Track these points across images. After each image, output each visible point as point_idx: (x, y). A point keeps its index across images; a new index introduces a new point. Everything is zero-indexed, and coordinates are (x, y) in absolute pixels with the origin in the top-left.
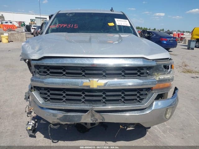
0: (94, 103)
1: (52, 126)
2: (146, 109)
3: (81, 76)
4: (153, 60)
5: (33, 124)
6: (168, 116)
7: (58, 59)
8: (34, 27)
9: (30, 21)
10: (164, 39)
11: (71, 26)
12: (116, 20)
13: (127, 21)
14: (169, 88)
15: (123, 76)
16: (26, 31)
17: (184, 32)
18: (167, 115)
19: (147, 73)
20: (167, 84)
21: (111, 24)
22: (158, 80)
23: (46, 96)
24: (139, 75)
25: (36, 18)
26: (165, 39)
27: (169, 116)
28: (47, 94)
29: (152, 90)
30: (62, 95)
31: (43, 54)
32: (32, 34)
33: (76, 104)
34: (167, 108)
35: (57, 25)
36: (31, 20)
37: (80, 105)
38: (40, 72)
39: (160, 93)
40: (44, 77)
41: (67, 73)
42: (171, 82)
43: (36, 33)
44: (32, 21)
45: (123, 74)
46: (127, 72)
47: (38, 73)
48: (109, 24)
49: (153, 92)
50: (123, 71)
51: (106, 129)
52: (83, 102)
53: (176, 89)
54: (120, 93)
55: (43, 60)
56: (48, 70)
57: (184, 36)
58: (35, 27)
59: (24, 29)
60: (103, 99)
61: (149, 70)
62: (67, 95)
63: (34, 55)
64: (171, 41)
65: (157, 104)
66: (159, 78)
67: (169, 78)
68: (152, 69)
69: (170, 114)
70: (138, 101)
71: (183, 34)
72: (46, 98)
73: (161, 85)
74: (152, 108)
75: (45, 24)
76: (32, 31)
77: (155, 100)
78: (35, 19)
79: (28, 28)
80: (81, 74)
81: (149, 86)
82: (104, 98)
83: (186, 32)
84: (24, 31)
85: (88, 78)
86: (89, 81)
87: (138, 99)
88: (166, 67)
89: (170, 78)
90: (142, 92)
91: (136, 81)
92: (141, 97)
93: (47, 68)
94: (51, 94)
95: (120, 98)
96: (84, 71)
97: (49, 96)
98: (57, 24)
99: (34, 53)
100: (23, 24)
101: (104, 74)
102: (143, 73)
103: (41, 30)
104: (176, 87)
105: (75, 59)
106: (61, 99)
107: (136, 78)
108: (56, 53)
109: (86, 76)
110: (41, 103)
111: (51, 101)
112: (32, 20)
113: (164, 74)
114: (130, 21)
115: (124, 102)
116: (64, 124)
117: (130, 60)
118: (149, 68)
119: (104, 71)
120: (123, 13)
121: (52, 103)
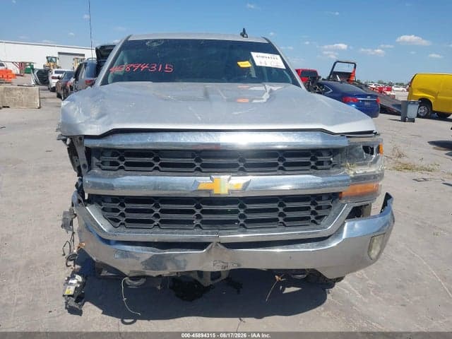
0: (220, 227)
1: (128, 281)
2: (330, 239)
3: (193, 170)
4: (342, 135)
5: (78, 282)
6: (374, 253)
7: (144, 135)
8: (57, 75)
9: (46, 60)
10: (350, 98)
11: (158, 68)
12: (254, 54)
13: (278, 56)
14: (374, 194)
15: (281, 168)
16: (37, 84)
17: (391, 85)
18: (373, 251)
19: (331, 162)
20: (371, 185)
21: (244, 64)
22: (352, 176)
23: (116, 215)
24: (313, 168)
25: (59, 53)
26: (353, 98)
27: (376, 253)
28: (118, 211)
29: (340, 198)
30: (152, 211)
31: (110, 123)
32: (53, 90)
33: (182, 231)
34: (371, 236)
35: (126, 67)
36: (47, 58)
37: (191, 231)
38: (103, 163)
39: (357, 205)
40: (112, 173)
41: (163, 165)
42: (379, 181)
43: (64, 88)
44: (51, 61)
45: (281, 164)
46: (289, 160)
47: (99, 166)
48: (239, 63)
49: (343, 201)
50: (281, 159)
51: (238, 292)
52: (198, 226)
53: (388, 197)
54: (275, 205)
55: (111, 136)
56: (122, 159)
57: (392, 93)
58: (61, 75)
59: (32, 79)
60: (239, 219)
61: (333, 157)
62: (163, 211)
63: (90, 125)
64: (366, 104)
65: (351, 228)
66: (355, 173)
67: (374, 172)
68: (339, 155)
69: (378, 248)
70: (313, 222)
71: (389, 89)
72: (116, 220)
73: (359, 188)
74: (342, 236)
75: (86, 66)
76: (53, 82)
77: (347, 218)
78: (57, 55)
79: (43, 77)
80: (192, 165)
81: (336, 190)
82: (242, 216)
83: (397, 84)
84: (33, 83)
85: (208, 174)
86: (211, 179)
87: (313, 218)
88: (368, 150)
89: (377, 172)
90: (320, 203)
91: (309, 178)
92: (320, 213)
93: (118, 155)
94: (128, 211)
95: (274, 215)
96: (198, 160)
97: (122, 215)
98: (126, 63)
99: (91, 122)
100: (29, 67)
101: (241, 165)
102: (321, 163)
103: (76, 80)
104: (387, 194)
105: (180, 134)
106: (150, 222)
107: (308, 172)
108: (140, 122)
109: (203, 170)
110: (105, 230)
111: (128, 225)
112: (50, 59)
113: (365, 164)
114: (284, 58)
115: (284, 225)
116: (154, 275)
117: (295, 134)
118: (334, 151)
119: (242, 160)
120: (268, 40)
121: (129, 230)
